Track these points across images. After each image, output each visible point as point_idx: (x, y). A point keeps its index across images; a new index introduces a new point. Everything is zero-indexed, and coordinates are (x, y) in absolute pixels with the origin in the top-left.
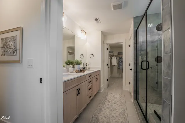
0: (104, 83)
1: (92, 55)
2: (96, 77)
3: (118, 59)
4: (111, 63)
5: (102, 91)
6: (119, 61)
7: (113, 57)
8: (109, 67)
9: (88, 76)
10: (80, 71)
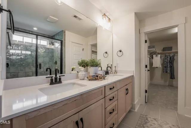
0: (140, 96)
1: (120, 51)
2: (126, 87)
3: (162, 58)
4: (151, 64)
5: (136, 110)
6: (164, 62)
7: (154, 56)
8: (148, 70)
9: (107, 89)
10: (96, 78)
